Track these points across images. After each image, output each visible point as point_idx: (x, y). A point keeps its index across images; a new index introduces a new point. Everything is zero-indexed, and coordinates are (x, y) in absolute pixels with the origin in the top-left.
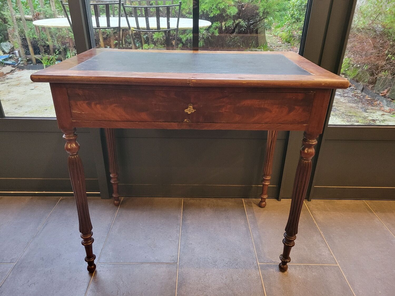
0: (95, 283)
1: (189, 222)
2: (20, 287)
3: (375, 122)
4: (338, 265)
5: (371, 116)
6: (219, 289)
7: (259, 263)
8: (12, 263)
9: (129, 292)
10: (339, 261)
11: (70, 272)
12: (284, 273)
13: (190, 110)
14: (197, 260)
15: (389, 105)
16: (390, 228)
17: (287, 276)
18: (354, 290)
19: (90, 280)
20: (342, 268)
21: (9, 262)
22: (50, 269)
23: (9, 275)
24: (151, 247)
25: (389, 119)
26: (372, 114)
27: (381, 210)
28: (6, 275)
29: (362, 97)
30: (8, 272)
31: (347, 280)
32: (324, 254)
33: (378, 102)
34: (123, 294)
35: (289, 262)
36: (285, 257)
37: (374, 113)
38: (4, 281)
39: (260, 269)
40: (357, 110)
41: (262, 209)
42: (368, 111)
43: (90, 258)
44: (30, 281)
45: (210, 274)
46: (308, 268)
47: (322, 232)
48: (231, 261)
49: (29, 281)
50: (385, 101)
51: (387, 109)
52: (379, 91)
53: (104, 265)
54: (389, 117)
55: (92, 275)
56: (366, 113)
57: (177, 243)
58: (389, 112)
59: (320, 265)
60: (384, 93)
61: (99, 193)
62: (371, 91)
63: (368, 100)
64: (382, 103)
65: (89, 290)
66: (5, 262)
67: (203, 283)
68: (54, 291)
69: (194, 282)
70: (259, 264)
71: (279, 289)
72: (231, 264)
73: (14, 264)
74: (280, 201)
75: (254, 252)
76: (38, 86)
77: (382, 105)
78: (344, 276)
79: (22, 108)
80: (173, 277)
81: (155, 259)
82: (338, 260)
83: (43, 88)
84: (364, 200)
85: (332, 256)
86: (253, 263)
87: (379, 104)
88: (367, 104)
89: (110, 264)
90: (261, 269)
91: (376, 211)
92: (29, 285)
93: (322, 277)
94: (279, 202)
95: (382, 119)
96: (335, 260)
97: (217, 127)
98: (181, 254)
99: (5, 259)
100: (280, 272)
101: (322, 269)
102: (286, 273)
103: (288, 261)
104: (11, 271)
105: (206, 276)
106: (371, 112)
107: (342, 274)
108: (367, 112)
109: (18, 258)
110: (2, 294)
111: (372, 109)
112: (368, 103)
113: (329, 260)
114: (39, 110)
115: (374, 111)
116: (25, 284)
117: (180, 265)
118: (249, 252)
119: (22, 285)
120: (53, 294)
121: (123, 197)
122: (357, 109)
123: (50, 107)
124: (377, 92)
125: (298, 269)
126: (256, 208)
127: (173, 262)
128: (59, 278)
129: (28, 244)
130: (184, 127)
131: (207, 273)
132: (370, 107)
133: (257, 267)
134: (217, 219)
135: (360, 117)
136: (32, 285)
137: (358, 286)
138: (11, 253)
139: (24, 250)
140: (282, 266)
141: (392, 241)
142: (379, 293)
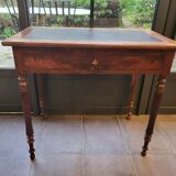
6: (108, 167)
13: (95, 62)
19: (32, 164)
36: (145, 147)
41: (129, 121)
43: (32, 150)
55: (33, 161)
65: (32, 170)
74: (139, 116)
97: (110, 72)
100: (142, 157)
102: (145, 157)
130: (91, 73)
140: (143, 153)
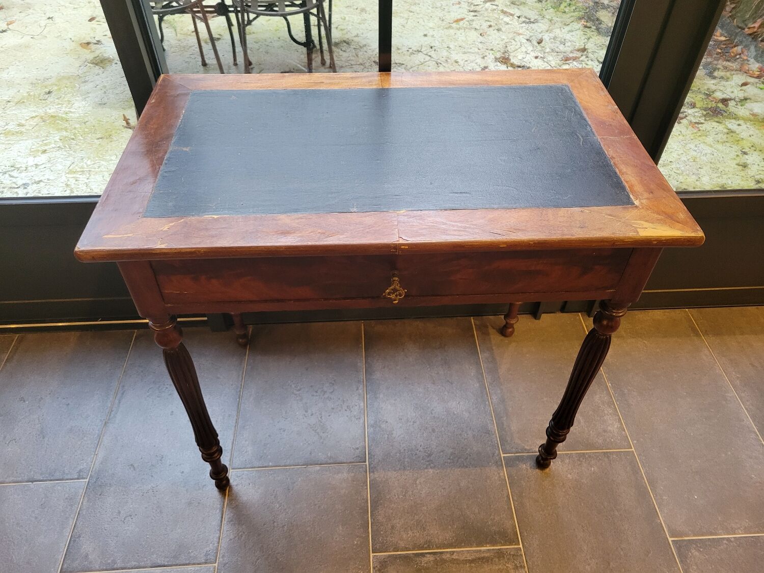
0: (233, 508)
1: (377, 375)
2: (108, 524)
3: (727, 106)
4: (633, 449)
5: (722, 88)
7: (503, 454)
8: (82, 478)
9: (292, 524)
10: (636, 442)
11: (187, 490)
12: (545, 471)
14: (398, 454)
15: (759, 59)
16: (726, 370)
18: (656, 495)
19: (224, 505)
20: (639, 455)
21: (76, 477)
22: (150, 486)
23: (82, 503)
24: (317, 431)
25: (754, 95)
26: (723, 83)
27: (715, 330)
28: (78, 504)
30: (79, 497)
31: (645, 477)
32: (611, 429)
33: (738, 49)
34: (283, 527)
35: (555, 458)
36: (549, 452)
37: (727, 79)
39: (504, 466)
41: (506, 340)
42: (716, 74)
43: (219, 473)
44: (122, 512)
45: (422, 480)
46: (583, 459)
47: (610, 385)
48: (456, 452)
49: (119, 513)
50: (752, 48)
51: (755, 66)
52: (744, 21)
53: (243, 472)
54: (756, 91)
55: (225, 495)
56: (713, 81)
57: (362, 421)
58: (758, 77)
59: (604, 452)
60: (754, 27)
61: (206, 319)
62: (729, 21)
63: (718, 43)
64: (746, 53)
65: (225, 522)
66: (69, 477)
67: (412, 498)
68: (166, 528)
69: (397, 497)
70: (502, 455)
71: (536, 502)
72: (456, 459)
73: (85, 480)
74: (539, 319)
75: (493, 433)
76: (14, 19)
77: (745, 58)
78: (641, 471)
80: (361, 490)
81: (328, 456)
82: (633, 441)
83: (26, 27)
84: (687, 310)
85: (623, 433)
86: (494, 454)
87: (740, 54)
88: (718, 54)
89: (252, 470)
90: (507, 465)
91: (706, 333)
92: (123, 520)
93: (606, 474)
94: (537, 321)
95: (741, 95)
96: (628, 439)
98: (370, 443)
99: (66, 471)
100: (537, 470)
101: (606, 459)
102: (547, 470)
103: (552, 457)
104: (84, 495)
105: (416, 484)
106: (722, 78)
107: (639, 466)
108: (714, 78)
109: (90, 468)
110: (81, 539)
111: (725, 68)
112: (720, 51)
113: (619, 441)
114: (35, 95)
115: (728, 74)
116: (115, 518)
117: (371, 466)
118: (485, 433)
119: (110, 520)
120: (166, 534)
121: (251, 326)
123: (56, 85)
124: (740, 25)
125: (567, 461)
126: (496, 338)
127: (358, 459)
128: (169, 503)
129: (100, 439)
131: (417, 478)
132: (721, 63)
133: (499, 463)
134: (428, 366)
135: (700, 92)
136: (127, 519)
137: (662, 488)
138: (75, 458)
139: (95, 452)
140: (542, 462)
141: (726, 394)
142: (693, 499)
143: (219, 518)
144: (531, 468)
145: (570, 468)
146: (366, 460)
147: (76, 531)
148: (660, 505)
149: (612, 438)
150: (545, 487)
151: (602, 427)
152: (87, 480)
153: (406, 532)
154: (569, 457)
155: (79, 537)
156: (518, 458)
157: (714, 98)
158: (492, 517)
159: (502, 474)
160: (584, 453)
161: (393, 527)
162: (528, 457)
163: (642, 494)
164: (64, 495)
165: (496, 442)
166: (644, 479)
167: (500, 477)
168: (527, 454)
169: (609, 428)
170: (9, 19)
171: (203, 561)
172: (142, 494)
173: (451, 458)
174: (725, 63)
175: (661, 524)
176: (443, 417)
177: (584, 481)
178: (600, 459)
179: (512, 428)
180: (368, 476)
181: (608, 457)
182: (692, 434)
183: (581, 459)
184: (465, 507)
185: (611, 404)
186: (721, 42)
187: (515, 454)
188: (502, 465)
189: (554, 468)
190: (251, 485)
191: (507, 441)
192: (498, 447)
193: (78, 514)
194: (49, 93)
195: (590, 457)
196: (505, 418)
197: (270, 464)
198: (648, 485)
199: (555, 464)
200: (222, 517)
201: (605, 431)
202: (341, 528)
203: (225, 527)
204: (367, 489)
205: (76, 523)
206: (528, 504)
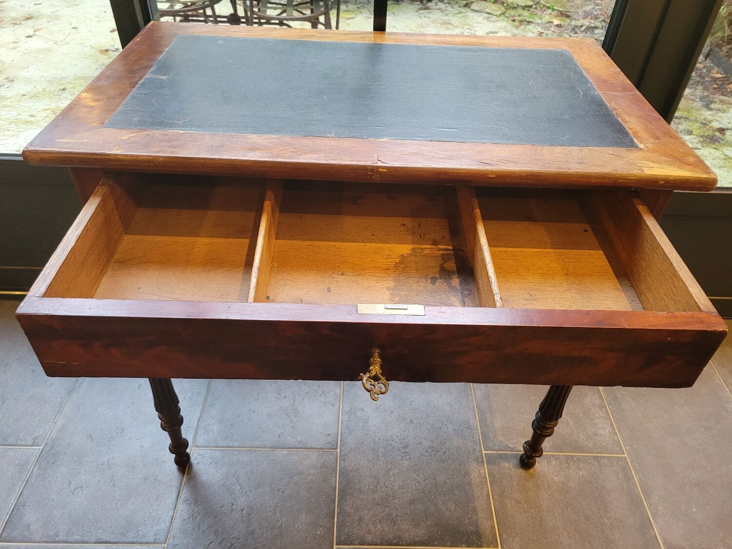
0: (190, 487)
2: (56, 494)
3: (724, 134)
4: (626, 455)
5: (719, 119)
6: (412, 502)
7: (485, 450)
8: (37, 446)
9: (251, 507)
10: (629, 448)
11: (144, 465)
12: (528, 472)
14: (372, 443)
16: (727, 381)
17: (532, 476)
18: (650, 505)
19: (181, 483)
20: (633, 462)
21: (30, 443)
22: (106, 458)
23: (32, 471)
24: (289, 415)
26: (720, 114)
28: (27, 471)
29: (705, 71)
30: (31, 464)
31: (638, 485)
32: (603, 433)
34: (242, 510)
35: (540, 456)
36: (534, 448)
37: (724, 111)
38: (25, 482)
39: (485, 463)
40: (693, 103)
42: (713, 106)
43: (179, 448)
44: (73, 483)
45: (396, 471)
46: (571, 462)
48: (435, 446)
49: (70, 483)
53: (205, 451)
55: (184, 473)
56: (710, 112)
57: (336, 408)
59: (594, 456)
62: (725, 60)
63: (715, 80)
65: (181, 501)
66: (23, 443)
67: (383, 490)
68: (117, 503)
69: (367, 487)
70: (484, 452)
71: (519, 503)
72: (434, 452)
73: (39, 447)
75: (475, 428)
76: (41, 27)
78: (634, 478)
79: (14, 83)
80: (329, 478)
81: (297, 440)
82: (625, 446)
83: (52, 34)
85: (616, 437)
86: (474, 450)
88: (715, 89)
89: (215, 450)
90: (488, 462)
92: (72, 491)
93: (595, 479)
96: (621, 445)
98: (344, 431)
99: (21, 437)
100: (521, 470)
101: (596, 464)
102: (532, 470)
103: (537, 455)
104: (36, 463)
105: (389, 475)
106: (719, 110)
107: (632, 474)
108: (711, 109)
109: (47, 435)
110: (25, 508)
111: (722, 102)
112: (716, 86)
113: (610, 446)
114: (50, 91)
115: (725, 107)
116: (64, 488)
117: (342, 454)
118: (467, 428)
119: (59, 490)
120: (116, 509)
122: (691, 102)
123: (71, 84)
125: (554, 462)
127: (329, 446)
128: (124, 478)
129: (61, 407)
131: (391, 469)
132: (718, 97)
133: (480, 460)
135: (697, 121)
136: (77, 490)
137: (657, 497)
138: (32, 424)
139: (54, 420)
140: (526, 460)
141: (727, 406)
142: (692, 512)
143: (175, 496)
144: (514, 467)
145: (557, 470)
146: (337, 446)
147: (21, 499)
148: (654, 515)
149: (603, 442)
150: (529, 488)
151: (592, 430)
152: (41, 448)
153: (374, 525)
154: (556, 459)
155: (24, 505)
156: (500, 456)
157: (710, 127)
158: (469, 516)
159: (482, 471)
160: (572, 456)
161: (360, 519)
162: (512, 455)
163: (635, 502)
164: (15, 461)
165: (478, 438)
166: (637, 487)
167: (480, 474)
168: (510, 452)
169: (600, 432)
170: (36, 27)
171: (152, 540)
172: (96, 465)
173: (429, 451)
174: (721, 97)
175: (656, 536)
176: (423, 409)
177: (572, 484)
178: (589, 463)
179: (496, 425)
180: (338, 464)
181: (599, 462)
182: (690, 444)
183: (569, 461)
184: (441, 503)
185: (602, 407)
186: (718, 78)
187: (497, 451)
188: (483, 462)
189: (539, 469)
190: (212, 465)
191: (490, 438)
192: (480, 443)
193: (27, 481)
194: (64, 89)
195: (578, 459)
196: (488, 414)
197: (236, 444)
198: (641, 493)
199: (540, 465)
200: (178, 496)
201: (595, 434)
202: (304, 516)
203: (181, 506)
204: (336, 477)
205: (22, 491)
206: (509, 505)
